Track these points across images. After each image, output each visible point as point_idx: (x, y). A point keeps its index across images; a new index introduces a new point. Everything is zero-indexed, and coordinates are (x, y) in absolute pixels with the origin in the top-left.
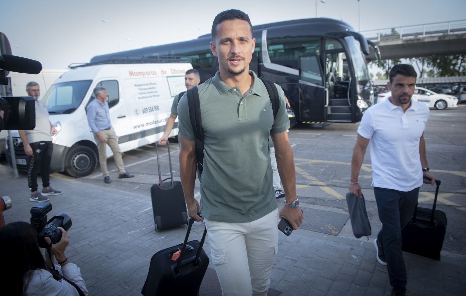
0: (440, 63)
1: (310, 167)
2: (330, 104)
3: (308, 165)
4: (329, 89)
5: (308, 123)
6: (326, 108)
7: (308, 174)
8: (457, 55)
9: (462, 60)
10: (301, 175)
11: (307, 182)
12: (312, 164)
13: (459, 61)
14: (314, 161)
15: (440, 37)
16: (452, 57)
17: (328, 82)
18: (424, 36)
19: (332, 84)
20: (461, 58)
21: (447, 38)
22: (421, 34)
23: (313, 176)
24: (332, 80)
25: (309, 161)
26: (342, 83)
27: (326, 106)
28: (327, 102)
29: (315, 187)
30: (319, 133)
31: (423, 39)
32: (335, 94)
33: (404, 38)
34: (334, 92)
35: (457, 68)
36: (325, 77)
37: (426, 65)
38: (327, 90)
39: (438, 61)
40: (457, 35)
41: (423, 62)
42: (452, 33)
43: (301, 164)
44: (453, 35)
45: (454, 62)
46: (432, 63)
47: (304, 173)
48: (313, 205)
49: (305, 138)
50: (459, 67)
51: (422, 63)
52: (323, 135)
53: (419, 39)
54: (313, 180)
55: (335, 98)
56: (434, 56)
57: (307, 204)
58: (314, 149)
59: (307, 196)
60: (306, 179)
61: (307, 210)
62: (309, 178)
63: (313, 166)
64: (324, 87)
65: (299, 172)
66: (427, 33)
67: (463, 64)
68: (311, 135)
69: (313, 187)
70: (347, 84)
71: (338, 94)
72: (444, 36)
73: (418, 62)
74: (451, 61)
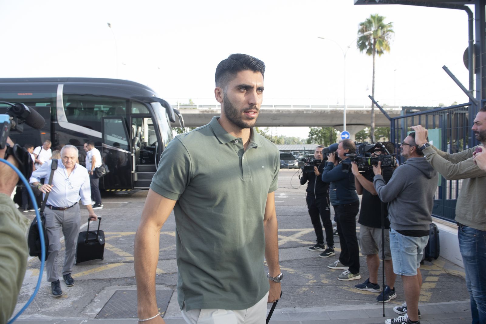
1: (121, 241)
2: (137, 170)
3: (118, 239)
4: (135, 154)
5: (113, 190)
6: (133, 174)
7: (120, 250)
10: (112, 251)
11: (119, 259)
12: (123, 237)
14: (124, 234)
17: (135, 147)
19: (138, 149)
23: (125, 251)
24: (138, 145)
25: (118, 235)
26: (148, 149)
27: (133, 172)
28: (134, 169)
29: (129, 264)
30: (125, 202)
32: (141, 160)
34: (140, 157)
36: (131, 142)
38: (133, 155)
43: (110, 239)
47: (114, 249)
48: (130, 286)
49: (111, 208)
52: (130, 203)
54: (126, 256)
55: (142, 163)
57: (123, 286)
58: (122, 220)
59: (122, 276)
60: (118, 256)
61: (124, 293)
62: (122, 254)
63: (124, 239)
64: (130, 153)
65: (109, 249)
68: (117, 204)
69: (128, 264)
70: (154, 150)
71: (144, 159)
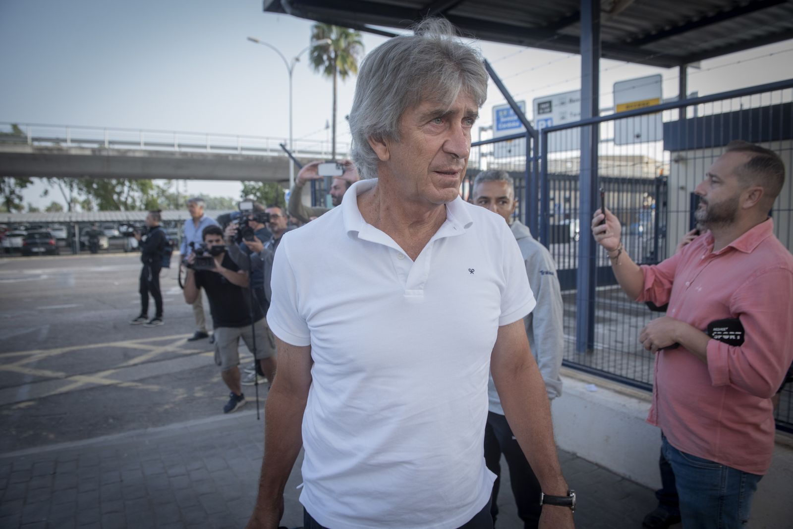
0: (97, 189)
8: (121, 180)
9: (130, 187)
13: (126, 189)
15: (93, 150)
16: (114, 182)
18: (69, 144)
20: (127, 183)
21: (104, 153)
22: (65, 141)
31: (67, 150)
33: (36, 144)
35: (123, 199)
37: (76, 190)
39: (95, 186)
40: (118, 151)
41: (71, 186)
42: (112, 146)
44: (113, 150)
45: (118, 189)
46: (85, 189)
50: (127, 199)
51: (68, 186)
53: (60, 149)
56: (87, 178)
66: (73, 141)
67: (132, 193)
72: (100, 150)
73: (63, 185)
74: (114, 187)
